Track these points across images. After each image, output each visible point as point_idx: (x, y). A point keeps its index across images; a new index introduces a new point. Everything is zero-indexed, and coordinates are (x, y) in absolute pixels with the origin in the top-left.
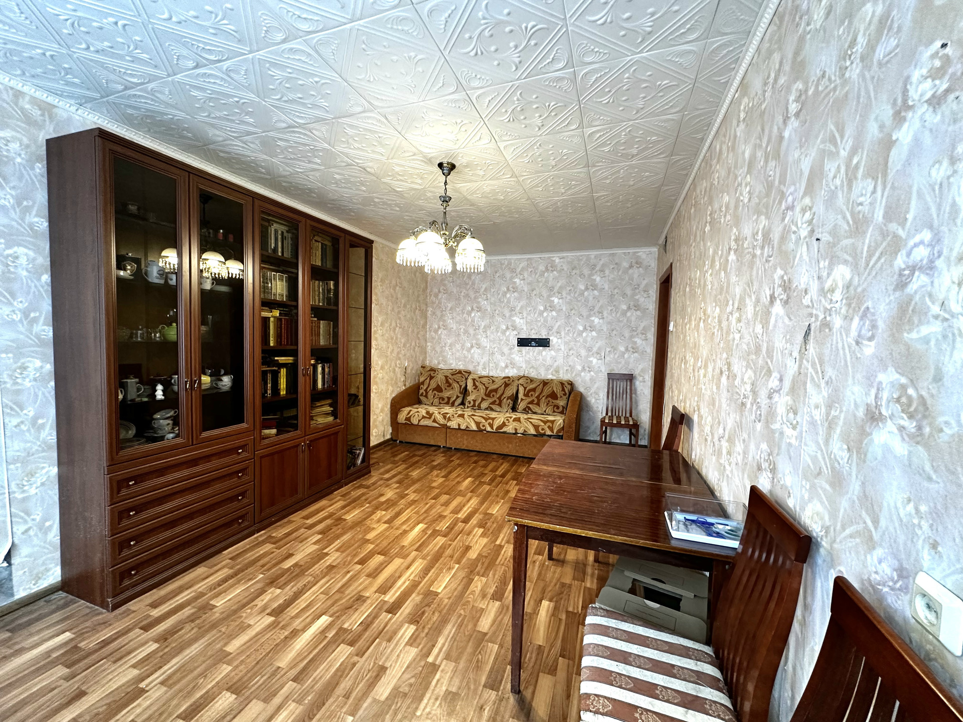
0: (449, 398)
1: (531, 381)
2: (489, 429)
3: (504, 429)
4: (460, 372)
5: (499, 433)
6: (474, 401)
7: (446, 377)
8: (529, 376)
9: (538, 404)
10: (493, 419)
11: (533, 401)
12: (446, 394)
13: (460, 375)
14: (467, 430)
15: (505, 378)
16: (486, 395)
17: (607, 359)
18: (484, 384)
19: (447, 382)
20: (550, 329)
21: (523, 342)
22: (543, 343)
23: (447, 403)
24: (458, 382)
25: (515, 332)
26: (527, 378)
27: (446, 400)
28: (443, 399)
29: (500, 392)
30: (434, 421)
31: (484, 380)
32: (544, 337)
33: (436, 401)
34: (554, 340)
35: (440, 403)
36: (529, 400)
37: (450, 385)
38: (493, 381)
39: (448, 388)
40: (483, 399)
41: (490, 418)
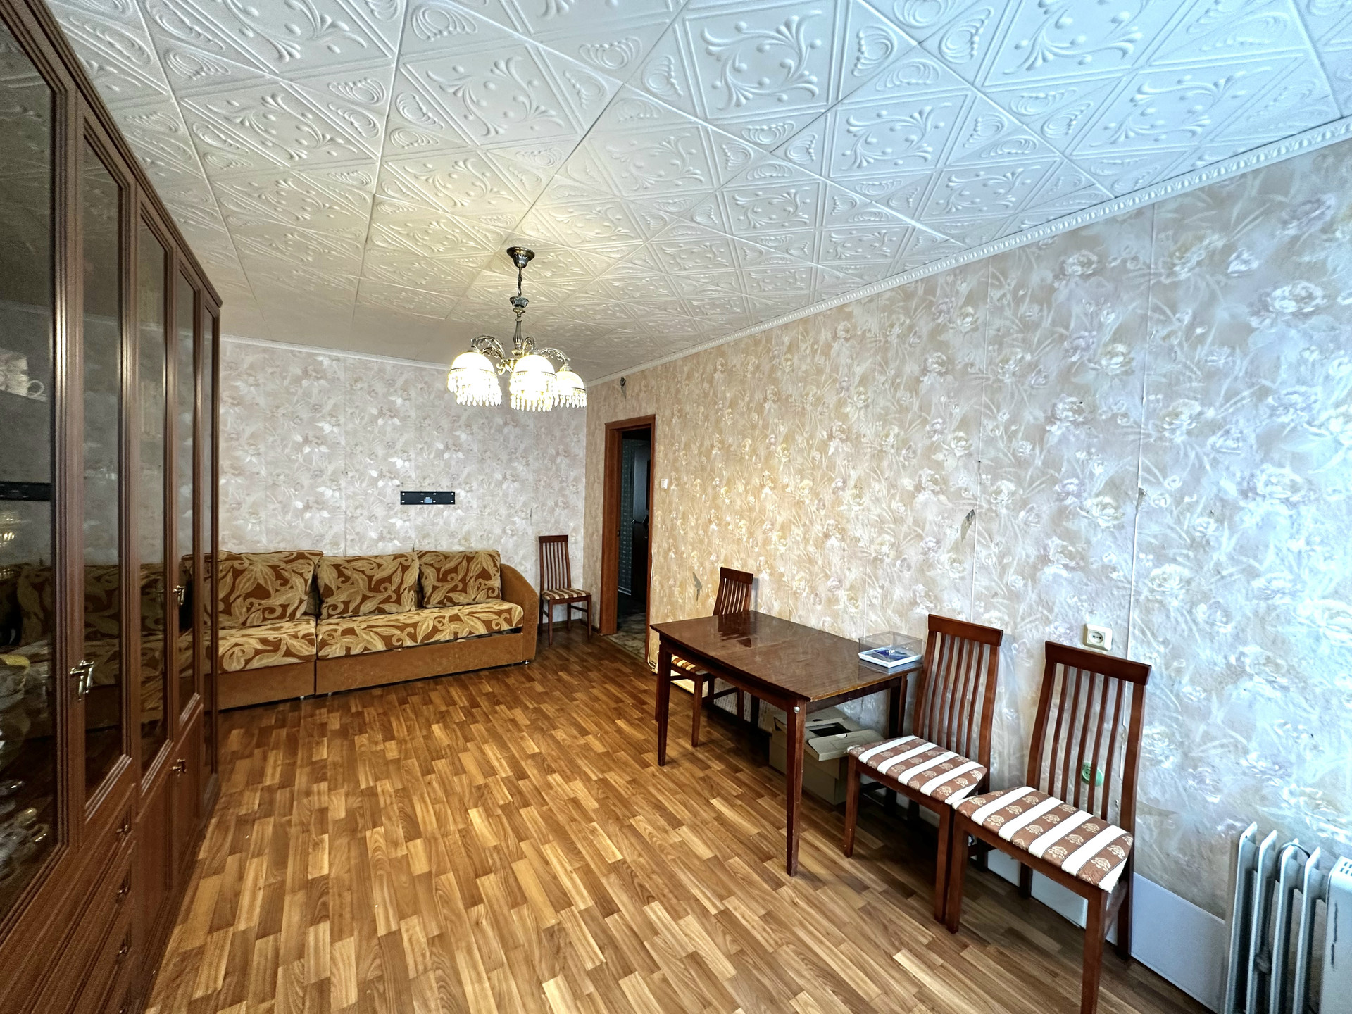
0: (284, 607)
1: (446, 557)
2: (409, 643)
3: (437, 637)
4: (301, 555)
5: (429, 645)
6: (346, 604)
7: (274, 568)
8: (439, 549)
9: (464, 590)
10: (415, 625)
11: (456, 586)
12: (276, 601)
13: (301, 561)
14: (367, 654)
15: (396, 557)
16: (370, 589)
17: (534, 517)
18: (363, 572)
19: (279, 576)
20: (454, 478)
21: (410, 498)
22: (446, 498)
23: (282, 616)
24: (302, 575)
25: (397, 482)
26: (437, 554)
27: (279, 611)
28: (272, 611)
29: (396, 580)
30: (288, 653)
31: (358, 564)
32: (445, 490)
33: (255, 617)
34: (461, 494)
35: (265, 619)
36: (448, 586)
37: (285, 582)
38: (379, 566)
39: (283, 588)
40: (365, 598)
41: (407, 625)
